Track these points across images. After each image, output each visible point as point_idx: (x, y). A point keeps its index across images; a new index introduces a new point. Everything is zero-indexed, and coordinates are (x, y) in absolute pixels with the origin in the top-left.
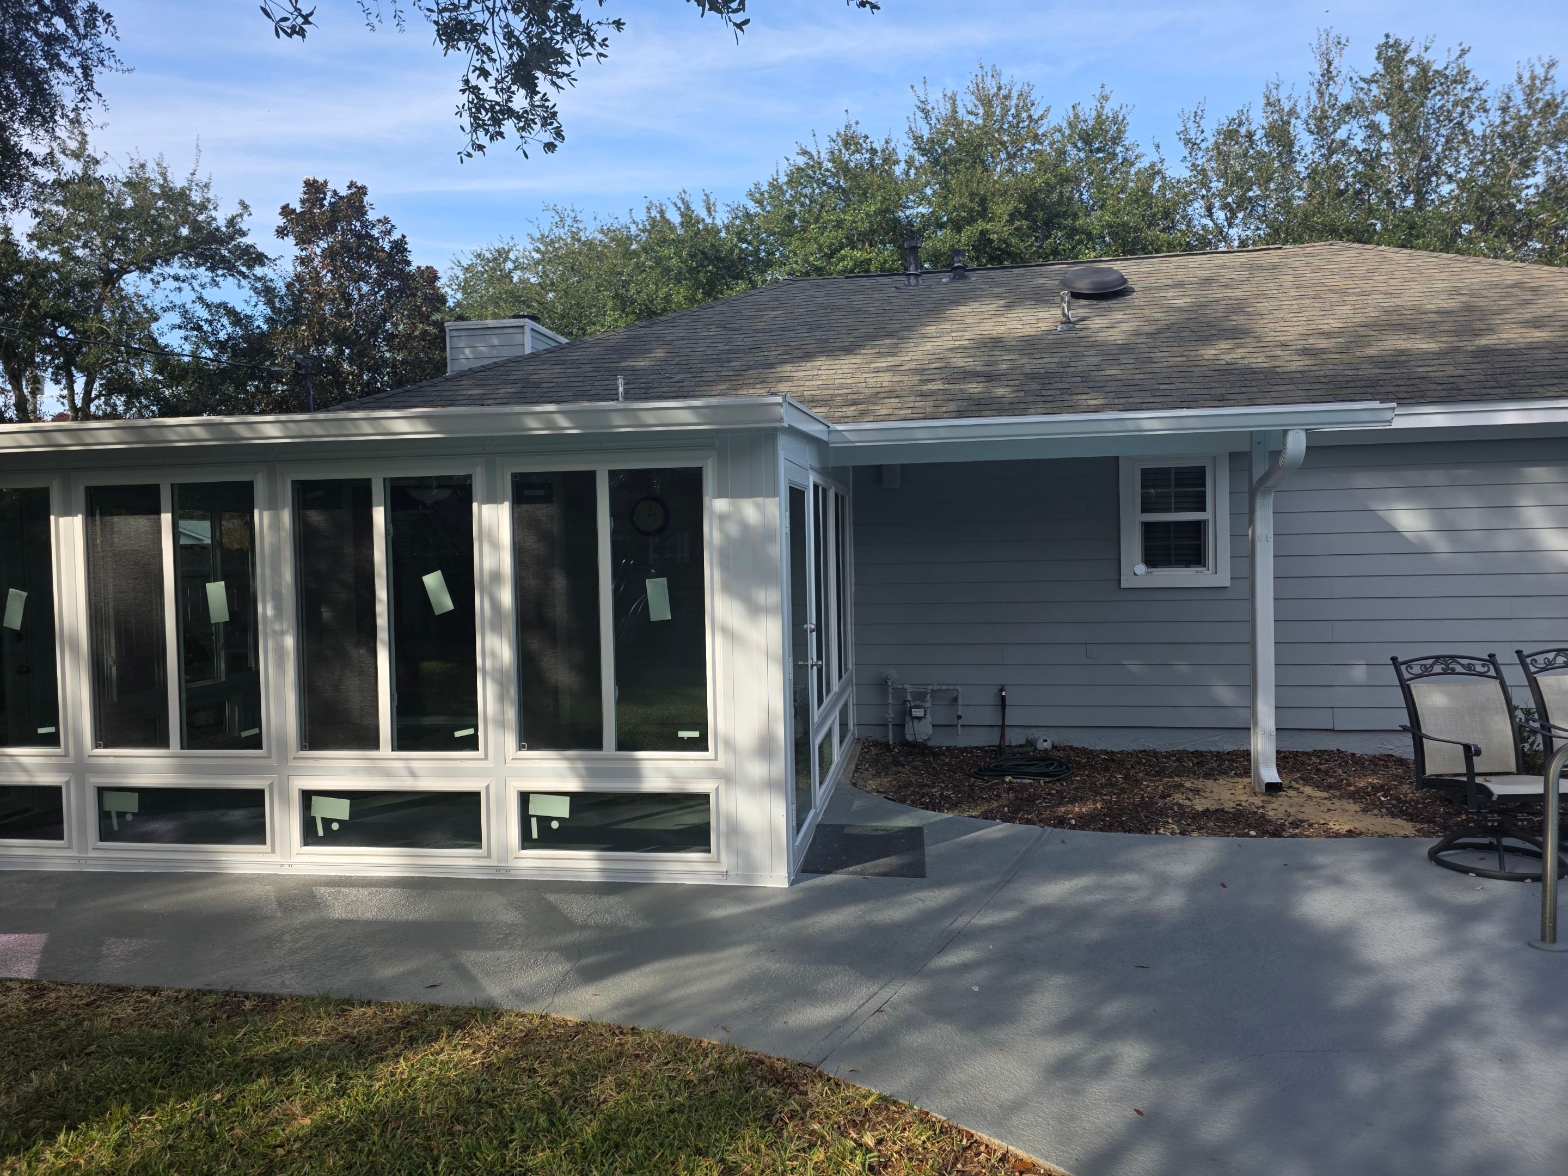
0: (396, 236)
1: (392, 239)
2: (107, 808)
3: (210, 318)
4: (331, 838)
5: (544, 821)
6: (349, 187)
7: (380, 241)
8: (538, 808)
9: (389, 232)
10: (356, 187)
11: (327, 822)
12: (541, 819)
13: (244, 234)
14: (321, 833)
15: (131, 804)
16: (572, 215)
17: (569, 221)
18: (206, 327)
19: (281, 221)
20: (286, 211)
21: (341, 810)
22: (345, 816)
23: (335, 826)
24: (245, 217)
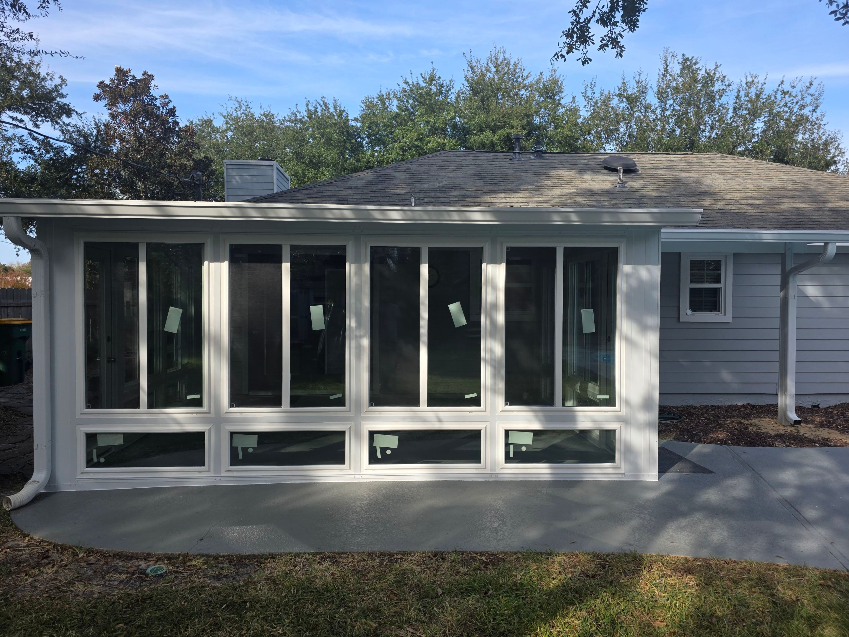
0: (170, 106)
1: (168, 108)
2: (234, 445)
3: (39, 146)
4: (386, 459)
5: (517, 446)
6: (143, 75)
7: (161, 108)
8: (514, 439)
9: (166, 104)
10: (148, 75)
11: (383, 450)
12: (516, 446)
13: (62, 96)
14: (379, 456)
15: (252, 442)
16: (246, 104)
17: (244, 108)
18: (36, 151)
19: (98, 91)
20: (101, 85)
21: (393, 442)
22: (395, 446)
23: (389, 452)
24: (63, 86)
